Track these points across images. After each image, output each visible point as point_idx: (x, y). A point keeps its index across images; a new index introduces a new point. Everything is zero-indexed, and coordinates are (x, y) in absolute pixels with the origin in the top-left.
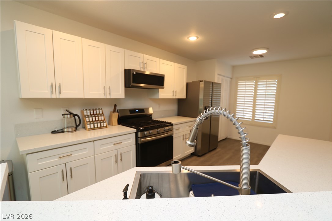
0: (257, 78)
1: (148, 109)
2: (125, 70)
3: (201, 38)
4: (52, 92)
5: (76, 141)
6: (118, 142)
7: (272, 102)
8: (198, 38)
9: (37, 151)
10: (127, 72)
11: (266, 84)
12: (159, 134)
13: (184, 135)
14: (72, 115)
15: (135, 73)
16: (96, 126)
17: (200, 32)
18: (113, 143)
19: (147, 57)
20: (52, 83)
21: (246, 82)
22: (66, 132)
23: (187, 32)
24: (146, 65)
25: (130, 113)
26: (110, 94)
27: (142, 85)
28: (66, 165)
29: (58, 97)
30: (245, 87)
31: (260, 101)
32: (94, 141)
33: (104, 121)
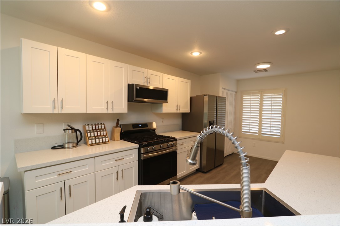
0: (262, 92)
1: (151, 124)
2: (129, 85)
3: (204, 54)
4: (55, 108)
5: (77, 157)
6: (120, 158)
7: (278, 115)
8: (201, 53)
9: (35, 168)
10: (131, 87)
11: (272, 98)
12: (162, 149)
13: (188, 151)
14: (73, 130)
15: (138, 88)
16: (97, 141)
17: (203, 47)
18: (115, 159)
19: (150, 72)
20: (55, 99)
21: (251, 96)
22: (66, 148)
23: (190, 48)
24: (150, 80)
25: (133, 128)
26: (113, 108)
27: (145, 100)
28: (65, 182)
29: (60, 112)
30: (251, 101)
31: (266, 115)
32: (95, 157)
33: (106, 136)
